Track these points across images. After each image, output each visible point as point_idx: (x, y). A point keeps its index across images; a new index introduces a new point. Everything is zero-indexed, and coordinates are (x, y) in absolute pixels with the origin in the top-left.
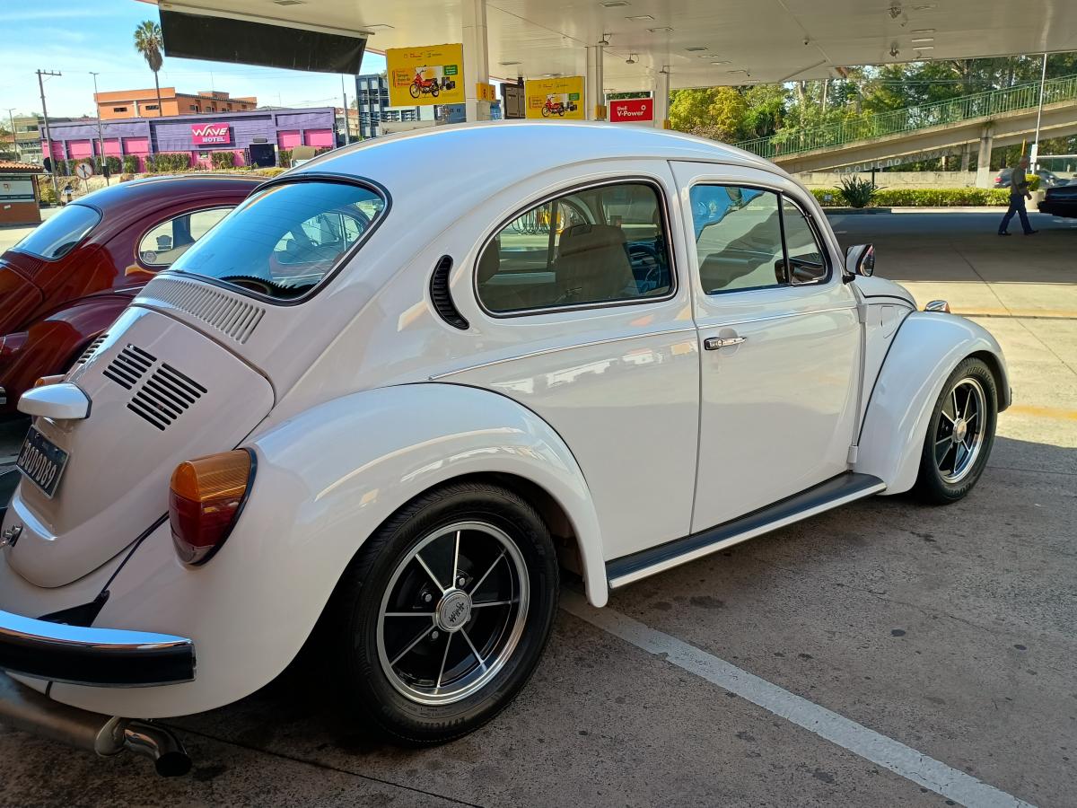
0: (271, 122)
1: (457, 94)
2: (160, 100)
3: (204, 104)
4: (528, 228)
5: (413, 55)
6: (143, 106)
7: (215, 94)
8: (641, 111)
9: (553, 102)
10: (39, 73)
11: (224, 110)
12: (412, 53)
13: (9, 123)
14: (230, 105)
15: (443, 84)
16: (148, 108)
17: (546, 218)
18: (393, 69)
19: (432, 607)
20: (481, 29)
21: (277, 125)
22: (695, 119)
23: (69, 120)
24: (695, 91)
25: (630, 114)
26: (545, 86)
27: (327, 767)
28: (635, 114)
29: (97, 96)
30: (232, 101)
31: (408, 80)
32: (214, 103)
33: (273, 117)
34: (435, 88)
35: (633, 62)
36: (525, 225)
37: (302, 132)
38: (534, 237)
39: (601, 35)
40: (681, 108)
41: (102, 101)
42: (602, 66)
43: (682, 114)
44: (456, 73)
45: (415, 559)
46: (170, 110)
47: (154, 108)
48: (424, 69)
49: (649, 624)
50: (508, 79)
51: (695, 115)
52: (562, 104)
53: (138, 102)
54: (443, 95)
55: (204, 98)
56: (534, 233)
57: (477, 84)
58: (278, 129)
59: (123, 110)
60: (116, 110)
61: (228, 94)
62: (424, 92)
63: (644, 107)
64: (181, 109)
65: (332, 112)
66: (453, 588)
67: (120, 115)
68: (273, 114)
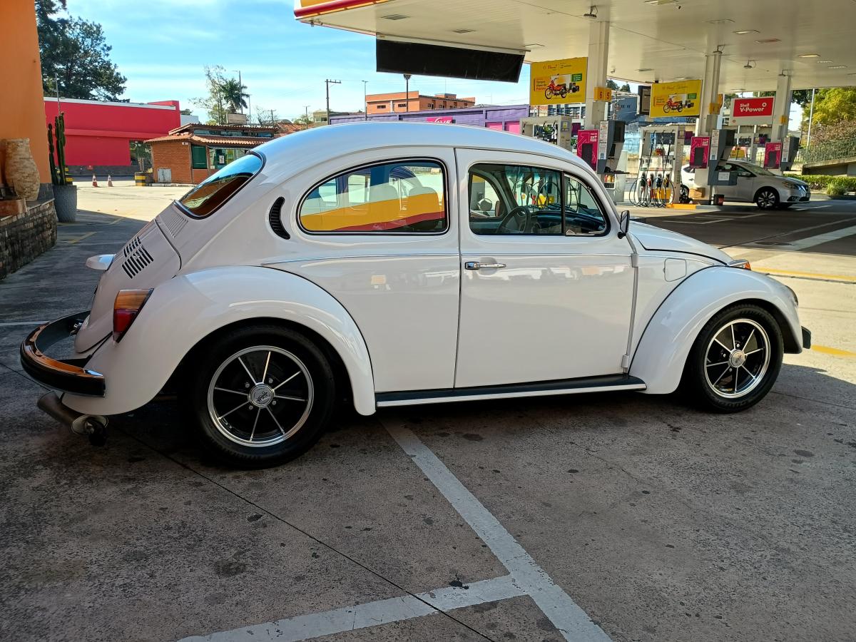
0: (482, 116)
1: (579, 96)
2: (408, 100)
3: (438, 103)
4: (642, 202)
5: (550, 67)
6: (396, 104)
7: (447, 95)
8: (762, 107)
9: (674, 101)
10: (327, 81)
11: (451, 107)
12: (549, 66)
13: (312, 116)
14: (456, 104)
15: (570, 89)
16: (400, 106)
17: (658, 194)
18: (534, 78)
19: (248, 391)
20: (603, 45)
21: (486, 118)
22: (843, 114)
23: (348, 114)
24: (846, 89)
25: (751, 110)
26: (668, 88)
27: (188, 468)
28: (756, 110)
29: (367, 97)
30: (458, 100)
31: (545, 85)
32: (445, 102)
33: (484, 112)
34: (564, 91)
35: (751, 67)
36: (640, 199)
37: (503, 124)
38: (646, 209)
39: (716, 46)
40: (830, 105)
41: (370, 101)
42: (719, 71)
43: (830, 110)
44: (581, 80)
45: (237, 359)
46: (414, 107)
47: (404, 105)
48: (557, 76)
49: (423, 441)
50: (646, 82)
51: (843, 110)
52: (681, 103)
53: (393, 101)
54: (570, 97)
55: (438, 98)
56: (646, 206)
57: (595, 88)
58: (487, 121)
59: (384, 107)
60: (379, 107)
61: (455, 95)
62: (555, 94)
63: (764, 105)
64: (421, 107)
65: (528, 108)
66: (263, 383)
67: (381, 110)
68: (484, 110)
